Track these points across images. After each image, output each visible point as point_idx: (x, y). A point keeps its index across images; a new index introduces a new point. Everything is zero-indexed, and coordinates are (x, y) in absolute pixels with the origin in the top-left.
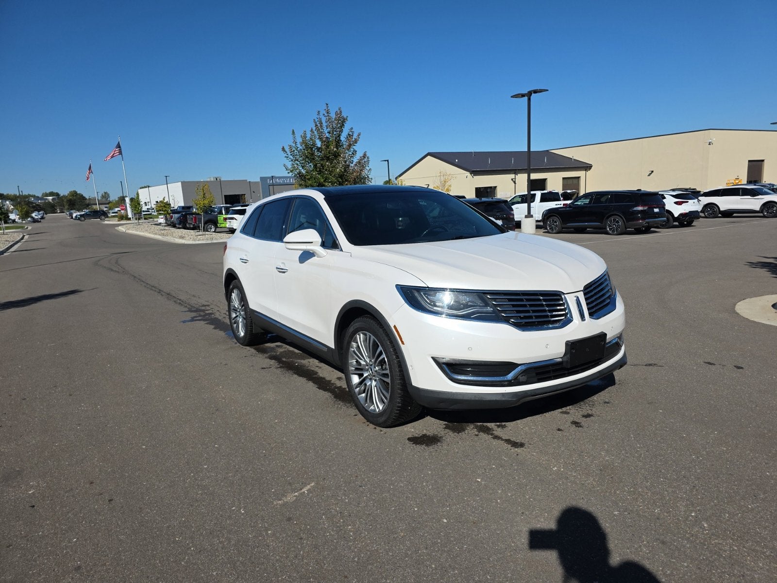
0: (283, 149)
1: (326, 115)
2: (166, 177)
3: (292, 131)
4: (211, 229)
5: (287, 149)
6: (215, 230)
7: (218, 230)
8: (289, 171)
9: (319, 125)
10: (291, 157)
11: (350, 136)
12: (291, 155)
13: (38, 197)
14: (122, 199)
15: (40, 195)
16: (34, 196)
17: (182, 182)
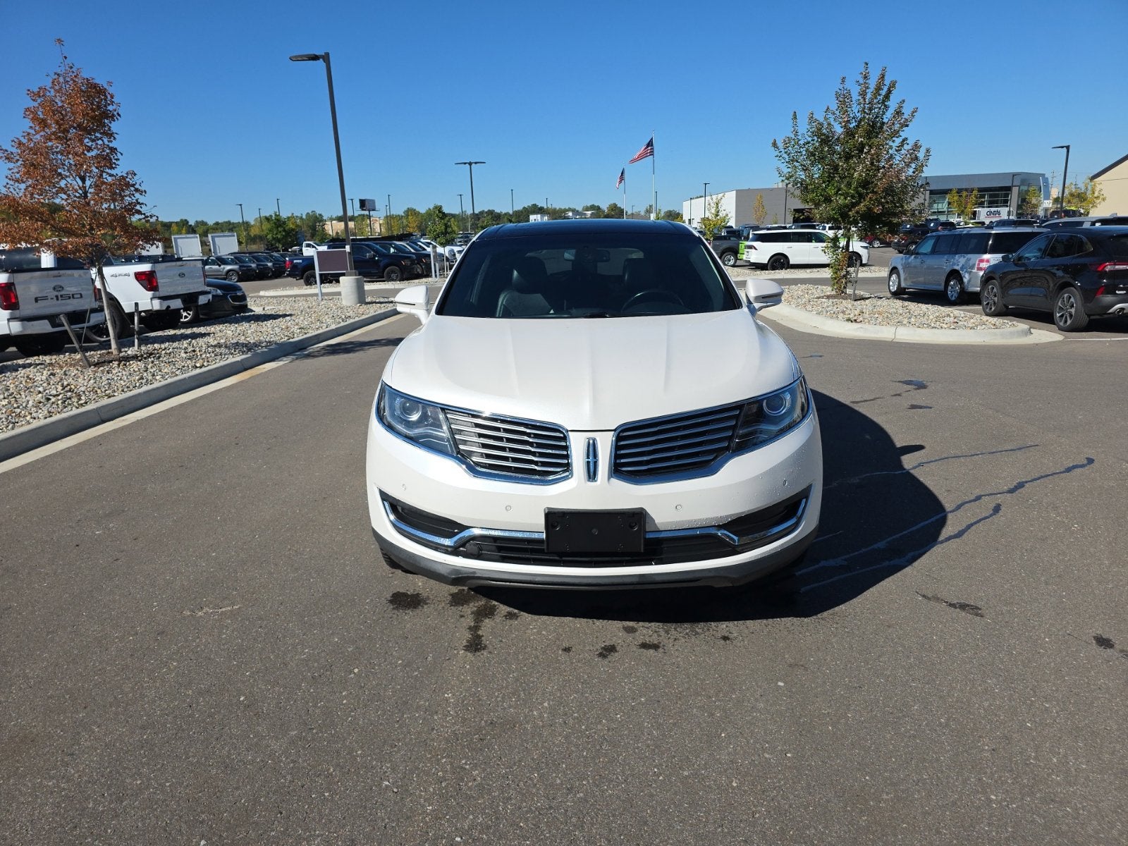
0: (775, 144)
1: (862, 81)
2: (706, 184)
3: (792, 113)
4: (730, 261)
5: (781, 145)
6: (736, 262)
7: (739, 263)
8: (784, 178)
9: (844, 99)
10: (785, 156)
11: (898, 113)
12: (786, 153)
13: (578, 211)
14: (668, 214)
15: (580, 209)
16: (573, 211)
17: (737, 191)
